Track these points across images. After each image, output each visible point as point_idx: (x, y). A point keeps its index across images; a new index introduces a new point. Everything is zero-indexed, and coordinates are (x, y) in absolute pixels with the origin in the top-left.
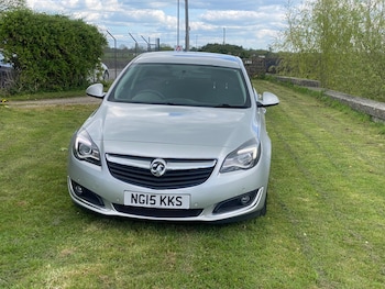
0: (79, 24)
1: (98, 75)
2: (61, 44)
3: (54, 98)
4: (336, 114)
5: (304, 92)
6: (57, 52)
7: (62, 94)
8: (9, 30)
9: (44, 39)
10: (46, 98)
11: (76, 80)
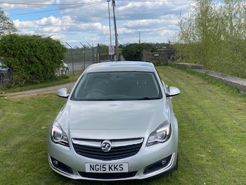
0: (48, 40)
1: (62, 71)
2: (38, 54)
3: (35, 88)
4: (216, 88)
5: (193, 73)
6: (35, 59)
7: (40, 85)
8: (5, 48)
9: (27, 51)
10: (30, 89)
11: (49, 76)
